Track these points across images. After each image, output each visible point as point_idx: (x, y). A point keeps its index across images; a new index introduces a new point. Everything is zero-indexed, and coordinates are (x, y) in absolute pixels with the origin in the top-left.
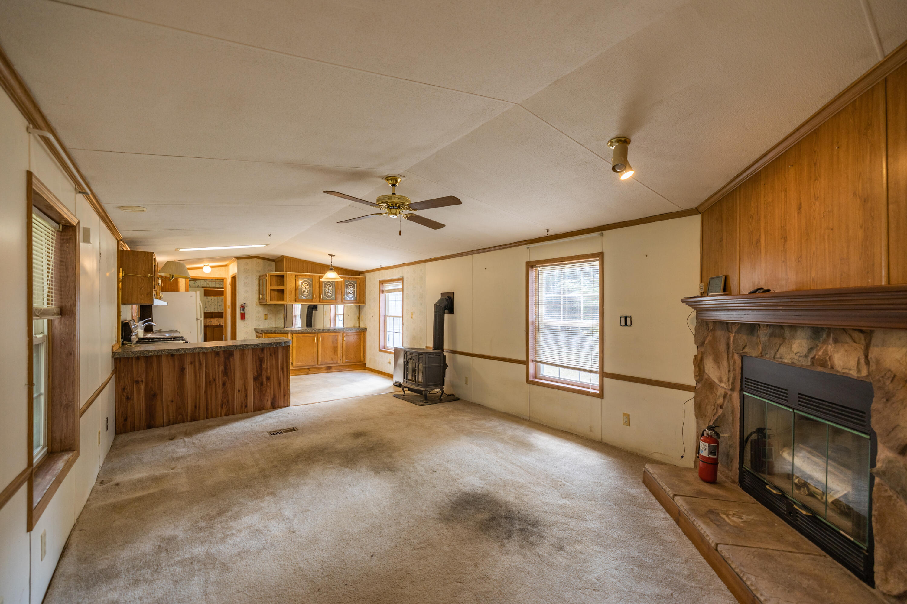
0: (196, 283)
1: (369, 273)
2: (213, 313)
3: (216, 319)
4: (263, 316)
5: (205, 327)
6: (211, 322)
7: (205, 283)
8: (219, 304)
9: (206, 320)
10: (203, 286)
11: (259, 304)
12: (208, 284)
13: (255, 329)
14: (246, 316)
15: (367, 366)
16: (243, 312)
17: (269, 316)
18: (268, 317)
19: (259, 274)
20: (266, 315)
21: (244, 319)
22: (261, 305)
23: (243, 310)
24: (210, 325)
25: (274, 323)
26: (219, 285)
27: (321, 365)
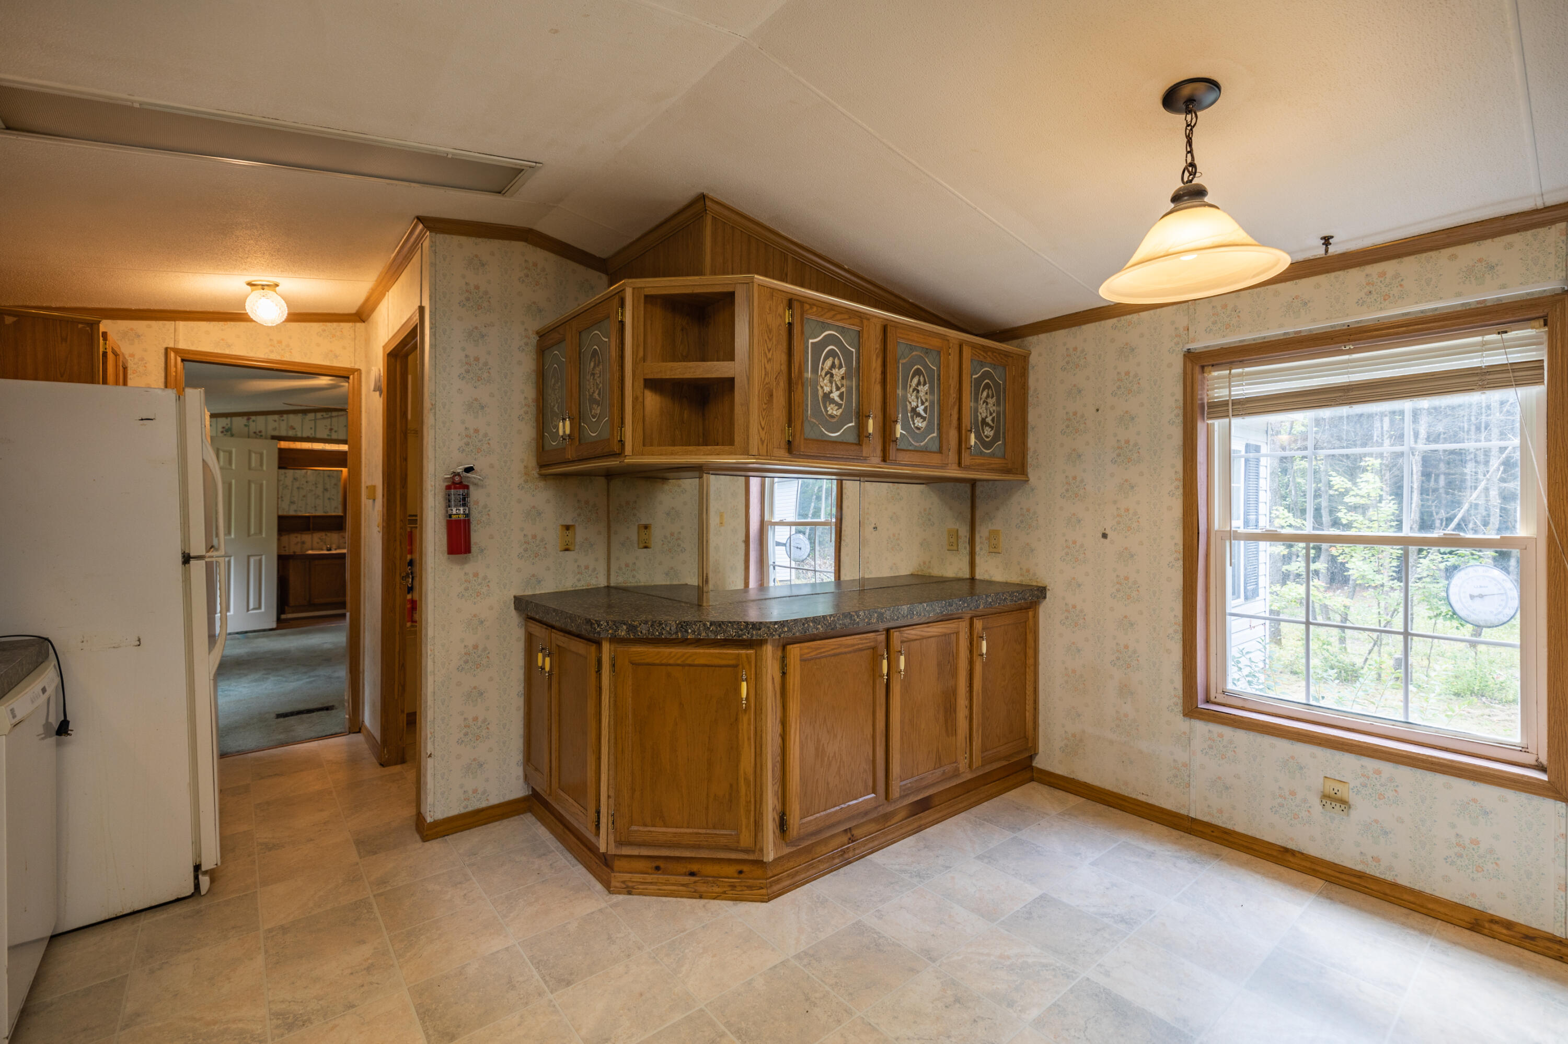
0: (252, 425)
1: (1043, 337)
2: (308, 517)
3: (317, 536)
4: (553, 537)
5: (283, 560)
6: (303, 543)
7: (283, 426)
8: (327, 495)
9: (285, 538)
10: (276, 433)
11: (535, 473)
12: (293, 428)
13: (521, 603)
14: (478, 536)
15: (1040, 762)
16: (458, 512)
17: (580, 534)
18: (579, 539)
19: (537, 324)
20: (568, 528)
21: (468, 550)
22: (544, 477)
23: (464, 501)
24: (298, 552)
25: (602, 568)
26: (327, 432)
27: (902, 797)
